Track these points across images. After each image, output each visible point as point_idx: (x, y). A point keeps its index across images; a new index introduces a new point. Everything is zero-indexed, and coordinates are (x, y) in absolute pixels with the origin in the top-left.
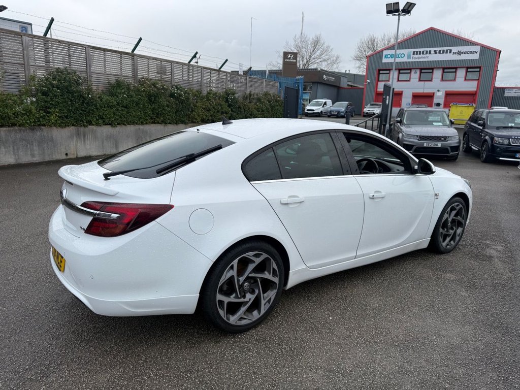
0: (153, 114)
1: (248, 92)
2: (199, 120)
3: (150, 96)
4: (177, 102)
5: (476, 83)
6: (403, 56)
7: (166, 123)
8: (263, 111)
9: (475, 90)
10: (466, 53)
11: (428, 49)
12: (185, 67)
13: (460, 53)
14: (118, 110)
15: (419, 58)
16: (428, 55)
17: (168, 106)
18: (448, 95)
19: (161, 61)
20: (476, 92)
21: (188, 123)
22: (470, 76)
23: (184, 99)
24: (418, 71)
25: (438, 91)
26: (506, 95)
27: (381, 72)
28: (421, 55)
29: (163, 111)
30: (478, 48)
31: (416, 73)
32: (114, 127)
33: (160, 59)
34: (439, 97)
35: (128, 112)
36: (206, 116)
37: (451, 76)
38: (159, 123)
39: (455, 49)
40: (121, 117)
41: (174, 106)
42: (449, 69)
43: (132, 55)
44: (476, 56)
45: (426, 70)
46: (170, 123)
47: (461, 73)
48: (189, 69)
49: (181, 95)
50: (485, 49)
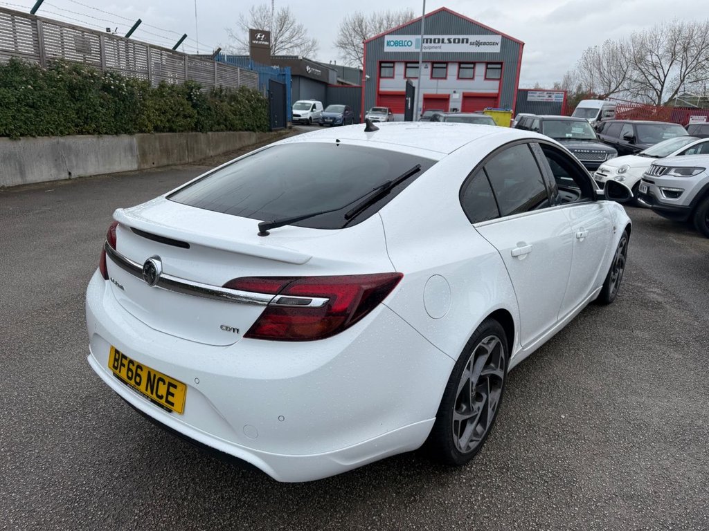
0: (79, 118)
1: (217, 85)
2: (151, 127)
3: (71, 89)
4: (116, 99)
5: (497, 83)
6: (409, 44)
7: (100, 133)
8: (242, 115)
9: (497, 91)
10: (485, 44)
11: (441, 37)
12: (122, 43)
13: (478, 44)
14: (19, 111)
15: (430, 48)
16: (440, 44)
17: (102, 105)
18: (467, 97)
19: (83, 32)
20: (498, 94)
21: (134, 133)
22: (491, 74)
23: (127, 94)
24: (429, 66)
25: (455, 92)
26: (530, 98)
27: (383, 65)
28: (433, 44)
29: (96, 113)
30: (498, 39)
31: (426, 67)
32: (15, 139)
33: (81, 27)
34: (455, 101)
35: (37, 116)
36: (161, 121)
37: (468, 73)
38: (89, 133)
39: (472, 38)
40: (25, 123)
41: (112, 106)
42: (466, 63)
43: (32, 17)
44: (497, 49)
45: (439, 64)
46: (106, 133)
47: (480, 69)
48: (127, 47)
49: (121, 88)
50: (506, 40)
